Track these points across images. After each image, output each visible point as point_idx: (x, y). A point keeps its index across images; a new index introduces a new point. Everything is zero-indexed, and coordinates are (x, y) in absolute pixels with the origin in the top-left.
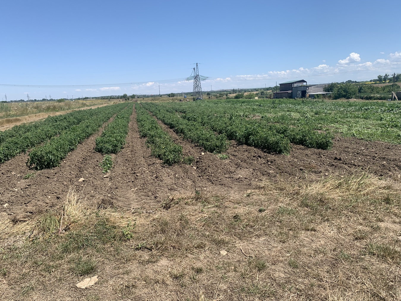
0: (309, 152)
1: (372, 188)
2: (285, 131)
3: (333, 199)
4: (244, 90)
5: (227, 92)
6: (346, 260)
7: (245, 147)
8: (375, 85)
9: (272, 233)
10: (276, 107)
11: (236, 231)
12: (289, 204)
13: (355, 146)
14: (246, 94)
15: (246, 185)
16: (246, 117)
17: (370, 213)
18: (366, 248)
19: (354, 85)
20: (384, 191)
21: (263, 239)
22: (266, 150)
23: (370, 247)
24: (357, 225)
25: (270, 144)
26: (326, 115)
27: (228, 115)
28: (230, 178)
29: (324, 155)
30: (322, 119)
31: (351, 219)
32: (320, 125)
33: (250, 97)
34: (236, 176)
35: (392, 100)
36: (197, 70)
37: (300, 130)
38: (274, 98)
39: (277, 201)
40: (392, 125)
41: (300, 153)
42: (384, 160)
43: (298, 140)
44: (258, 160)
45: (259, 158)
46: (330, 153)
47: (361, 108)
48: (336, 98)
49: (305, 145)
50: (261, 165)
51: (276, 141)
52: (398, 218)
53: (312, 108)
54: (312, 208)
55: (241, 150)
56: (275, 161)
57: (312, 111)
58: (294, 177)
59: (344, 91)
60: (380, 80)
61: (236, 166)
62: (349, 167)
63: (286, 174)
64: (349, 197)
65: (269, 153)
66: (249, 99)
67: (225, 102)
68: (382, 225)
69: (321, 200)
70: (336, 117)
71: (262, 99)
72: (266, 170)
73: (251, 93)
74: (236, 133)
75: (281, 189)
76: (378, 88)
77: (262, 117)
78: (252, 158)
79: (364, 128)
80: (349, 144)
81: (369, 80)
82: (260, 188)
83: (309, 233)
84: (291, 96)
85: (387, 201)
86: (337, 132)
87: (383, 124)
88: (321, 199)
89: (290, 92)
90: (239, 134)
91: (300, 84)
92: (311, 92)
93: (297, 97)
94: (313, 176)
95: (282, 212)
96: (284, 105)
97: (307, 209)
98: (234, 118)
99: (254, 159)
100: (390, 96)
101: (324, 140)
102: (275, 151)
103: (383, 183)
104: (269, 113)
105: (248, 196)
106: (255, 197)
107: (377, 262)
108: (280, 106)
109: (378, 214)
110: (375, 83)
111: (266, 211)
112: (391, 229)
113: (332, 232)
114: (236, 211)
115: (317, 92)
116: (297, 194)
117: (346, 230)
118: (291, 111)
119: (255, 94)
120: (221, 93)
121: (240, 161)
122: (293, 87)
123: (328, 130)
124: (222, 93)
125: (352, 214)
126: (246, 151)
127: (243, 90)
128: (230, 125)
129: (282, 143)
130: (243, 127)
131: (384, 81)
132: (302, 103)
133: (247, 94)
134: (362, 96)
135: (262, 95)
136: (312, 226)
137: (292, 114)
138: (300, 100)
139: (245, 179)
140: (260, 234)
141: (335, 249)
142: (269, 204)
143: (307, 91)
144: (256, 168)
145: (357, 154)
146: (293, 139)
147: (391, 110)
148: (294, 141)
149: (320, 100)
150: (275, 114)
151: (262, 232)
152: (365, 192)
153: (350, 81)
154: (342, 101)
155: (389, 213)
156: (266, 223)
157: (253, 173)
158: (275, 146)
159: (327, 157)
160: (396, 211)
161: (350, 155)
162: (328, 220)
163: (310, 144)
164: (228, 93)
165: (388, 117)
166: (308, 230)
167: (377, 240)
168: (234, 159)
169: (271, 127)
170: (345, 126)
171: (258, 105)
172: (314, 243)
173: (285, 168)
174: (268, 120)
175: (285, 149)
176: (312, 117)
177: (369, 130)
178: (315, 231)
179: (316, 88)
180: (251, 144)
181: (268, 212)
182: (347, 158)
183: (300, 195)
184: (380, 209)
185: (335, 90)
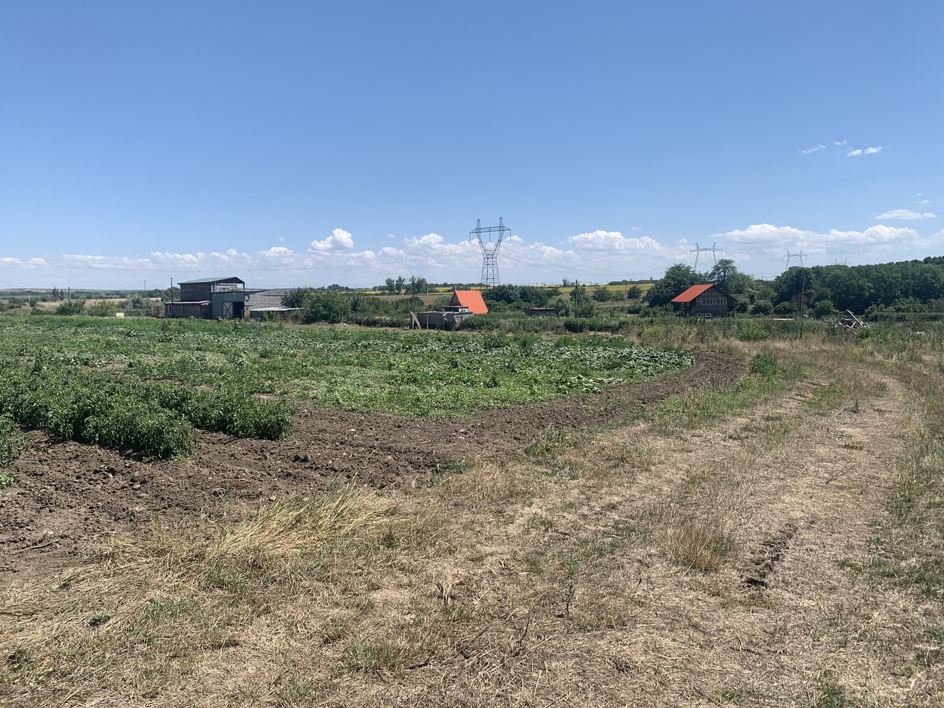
0: (239, 448)
1: (362, 518)
2: (184, 400)
3: (282, 557)
4: (86, 293)
5: (35, 297)
6: (301, 701)
7: (72, 446)
8: (381, 298)
9: (123, 679)
10: (171, 339)
11: (12, 699)
12: (175, 589)
13: (338, 427)
14: (90, 303)
15: (63, 555)
16: (86, 364)
17: (356, 574)
18: (342, 659)
19: (344, 294)
20: (385, 520)
21: (97, 700)
22: (130, 451)
23: (352, 653)
24: (329, 608)
25: (143, 436)
26: (283, 360)
27: (32, 358)
28: (15, 542)
29: (272, 454)
30: (274, 368)
31: (318, 598)
32: (269, 382)
33: (103, 311)
34: (33, 533)
35: (411, 328)
37: (218, 398)
38: (167, 316)
39: (143, 585)
40: (408, 379)
41: (217, 452)
42: (389, 452)
43: (215, 420)
44: (105, 481)
45: (111, 475)
46: (285, 448)
47: (355, 343)
48: (309, 320)
49: (231, 433)
50: (114, 492)
51: (158, 428)
52: (408, 574)
53: (256, 343)
54: (232, 587)
55: (60, 455)
56: (153, 478)
57: (256, 349)
58: (198, 516)
59: (324, 307)
60: (392, 287)
61: (39, 506)
62: (323, 475)
63: (177, 508)
64: (316, 547)
65: (140, 460)
66: (100, 316)
67: (26, 322)
68: (377, 596)
69: (255, 566)
70: (304, 364)
71: (136, 318)
72: (125, 505)
73: (104, 302)
74: (47, 411)
75: (160, 553)
76: (387, 303)
77: (130, 365)
78: (90, 475)
79: (358, 385)
80: (327, 423)
81: (371, 287)
82: (101, 558)
83: (221, 653)
84: (208, 314)
85: (389, 541)
86: (304, 397)
87: (393, 377)
88: (254, 561)
89: (206, 303)
90: (57, 411)
91: (229, 287)
92: (254, 305)
93: (223, 317)
94: (244, 507)
95: (155, 613)
96: (189, 334)
97: (222, 592)
98: (45, 368)
99: (95, 478)
100: (408, 319)
101: (273, 417)
102: (156, 452)
103: (384, 503)
104: (149, 353)
105: (65, 586)
106: (84, 587)
107: (363, 686)
108: (180, 338)
109: (370, 573)
110: (383, 294)
111: (110, 622)
112: (393, 601)
113: (275, 638)
114: (19, 640)
115: (269, 307)
116: (200, 557)
117: (304, 625)
118: (205, 350)
119: (116, 303)
120: (16, 297)
121: (52, 489)
122: (212, 291)
123: (286, 393)
124: (19, 297)
125: (321, 584)
126: (75, 458)
127: (83, 293)
128: (29, 387)
129: (173, 431)
130: (69, 394)
131: (396, 291)
132: (233, 330)
133: (93, 305)
134: (359, 318)
135: (135, 307)
136: (229, 633)
137: (209, 356)
138: (228, 323)
139: (62, 538)
140: (89, 689)
141: (279, 678)
142: (121, 598)
143: (246, 303)
144: (99, 503)
145: (342, 443)
146: (203, 419)
147: (407, 349)
148: (203, 423)
149: (275, 325)
150: (166, 356)
151: (95, 681)
152: (348, 528)
153: (335, 287)
154: (321, 327)
155: (391, 566)
156: (108, 655)
157: (86, 519)
158: (154, 441)
159: (279, 457)
160: (404, 561)
161: (328, 447)
162: (267, 611)
163: (242, 428)
164: (37, 300)
165: (402, 362)
166: (220, 646)
167: (367, 633)
168: (33, 485)
169: (148, 390)
170: (324, 383)
171: (122, 333)
172: (232, 677)
173: (178, 494)
174: (144, 373)
175: (180, 445)
176: (255, 363)
177: (368, 389)
178: (235, 644)
179: (266, 297)
180: (91, 437)
181: (117, 623)
182: (319, 454)
183: (206, 560)
184: (375, 562)
185: (307, 303)
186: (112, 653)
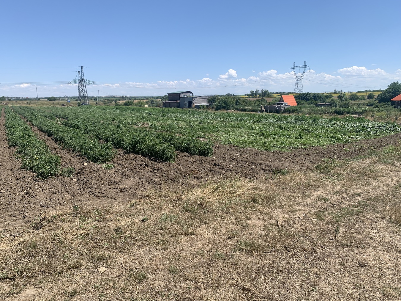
0: (193, 159)
1: (243, 190)
2: (172, 139)
3: (211, 202)
4: (134, 97)
5: (116, 99)
6: (220, 259)
7: (132, 155)
8: (248, 99)
9: (154, 242)
10: (165, 116)
11: (117, 244)
12: (171, 211)
13: (231, 153)
14: (135, 101)
15: (131, 195)
16: (135, 124)
17: (241, 212)
18: (236, 246)
19: (232, 98)
20: (252, 192)
21: (145, 249)
22: (153, 158)
23: (240, 244)
24: (230, 225)
25: (157, 152)
26: (208, 125)
27: (116, 122)
28: (115, 189)
29: (205, 162)
30: (205, 128)
31: (226, 220)
32: (203, 133)
33: (140, 105)
34: (121, 186)
35: (261, 112)
36: (83, 73)
37: (184, 139)
38: (163, 107)
39: (160, 208)
40: (260, 134)
41: (184, 160)
42: (253, 165)
43: (183, 147)
44: (144, 169)
45: (146, 167)
46: (210, 160)
47: (237, 118)
48: (218, 109)
49: (189, 153)
50: (148, 173)
51: (163, 149)
52: (262, 215)
53: (197, 118)
54: (192, 212)
55: (128, 158)
56: (161, 168)
57: (197, 120)
58: (178, 184)
59: (224, 103)
60: (253, 94)
61: (122, 176)
62: (226, 171)
63: (171, 181)
64: (224, 200)
65: (156, 161)
66: (139, 106)
67: (114, 108)
68: (250, 222)
69: (200, 205)
70: (217, 127)
71: (152, 107)
72: (152, 178)
73: (141, 101)
74: (123, 142)
75: (165, 197)
76: (251, 101)
77: (151, 125)
78: (139, 166)
79: (239, 136)
80: (226, 151)
81: (244, 94)
82: (144, 197)
83: (189, 237)
84: (179, 106)
85: (254, 200)
86: (217, 140)
87: (254, 133)
88: (200, 203)
89: (178, 101)
90: (126, 142)
91: (187, 95)
92: (196, 102)
93: (184, 107)
94: (195, 182)
95: (164, 219)
96: (172, 114)
97: (188, 214)
98: (121, 125)
99: (141, 167)
100: (260, 108)
101: (205, 147)
102: (162, 159)
103: (252, 185)
104: (158, 121)
105: (132, 206)
106: (139, 207)
107: (245, 257)
108: (169, 115)
109: (247, 212)
110: (249, 97)
111: (149, 221)
112: (256, 225)
113: (209, 234)
114: (118, 224)
115: (202, 103)
116: (180, 200)
117: (221, 230)
118: (178, 120)
119: (145, 101)
120: (110, 99)
121: (126, 170)
122: (180, 97)
123: (209, 138)
124: (111, 99)
125: (226, 215)
126: (133, 160)
127: (133, 97)
128: (117, 132)
129: (169, 151)
130: (130, 136)
131: (255, 96)
132: (188, 113)
133: (137, 102)
134: (239, 108)
135: (151, 103)
136: (191, 230)
137: (179, 122)
138: (186, 110)
139: (130, 188)
140: (142, 244)
141: (211, 249)
142: (152, 212)
143: (193, 102)
144: (143, 177)
145: (233, 159)
146: (179, 147)
147: (260, 121)
148: (179, 149)
149: (205, 111)
150: (164, 122)
151: (144, 242)
152: (237, 194)
153: (229, 95)
154: (223, 112)
155: (255, 212)
156: (148, 233)
157: (138, 182)
158: (161, 154)
159: (208, 163)
160: (261, 209)
161: (227, 160)
162: (206, 223)
163: (194, 151)
164: (117, 100)
165: (258, 127)
166: (188, 234)
167: (246, 237)
168: (120, 169)
169: (158, 135)
170: (224, 135)
171: (147, 113)
172: (193, 247)
173: (171, 175)
174: (156, 128)
175: (171, 157)
176: (197, 126)
177: (243, 138)
178: (194, 234)
179: (201, 99)
180: (138, 152)
181: (151, 221)
182: (224, 163)
183: (182, 201)
184: (249, 208)
185: (217, 102)
186: (150, 232)
